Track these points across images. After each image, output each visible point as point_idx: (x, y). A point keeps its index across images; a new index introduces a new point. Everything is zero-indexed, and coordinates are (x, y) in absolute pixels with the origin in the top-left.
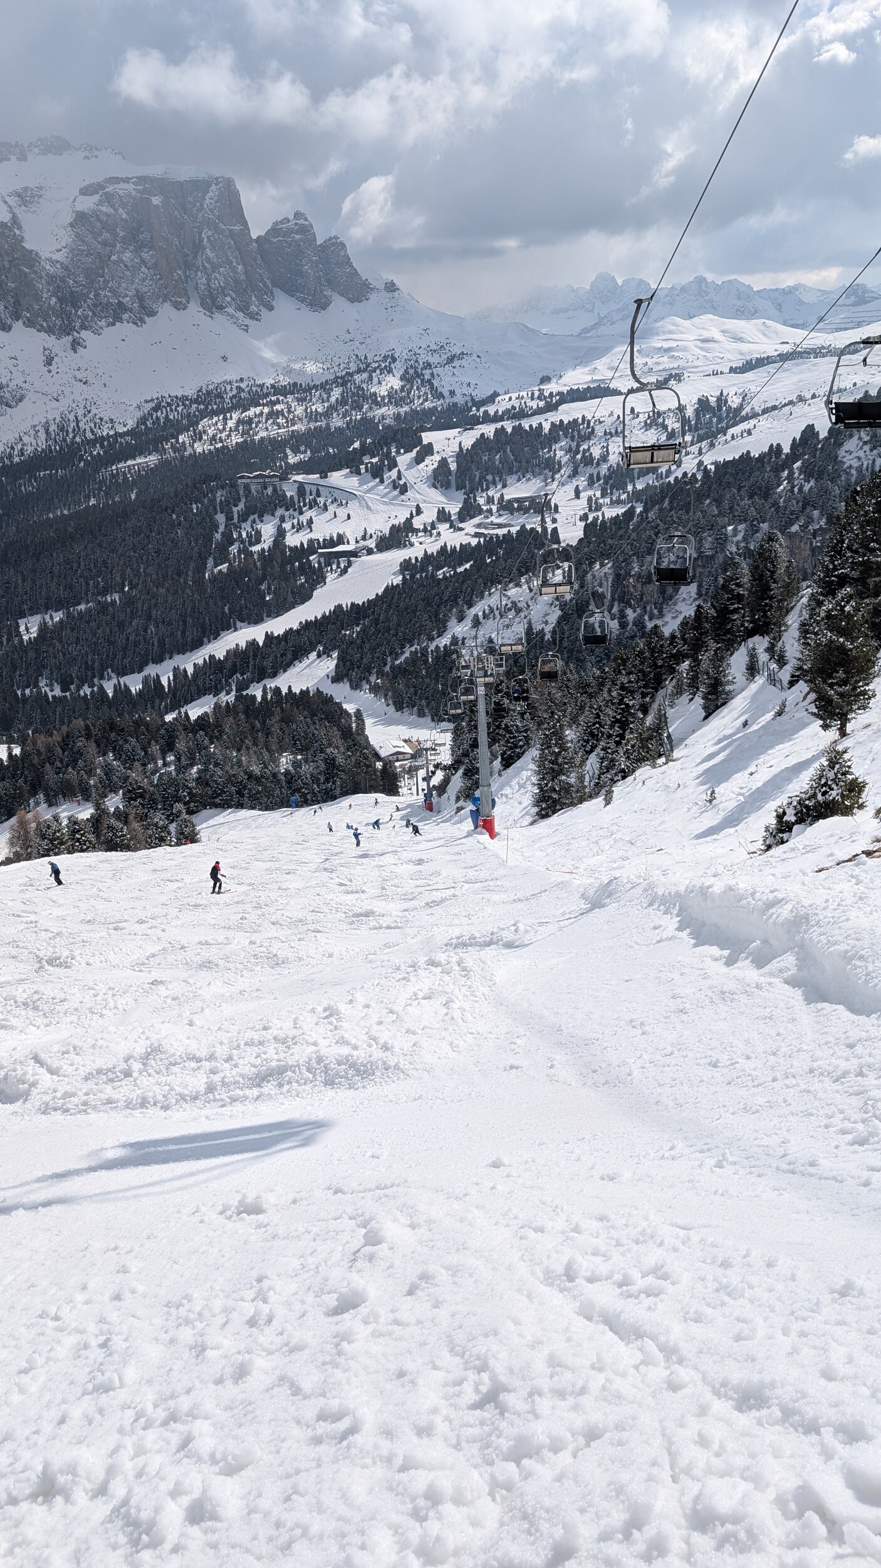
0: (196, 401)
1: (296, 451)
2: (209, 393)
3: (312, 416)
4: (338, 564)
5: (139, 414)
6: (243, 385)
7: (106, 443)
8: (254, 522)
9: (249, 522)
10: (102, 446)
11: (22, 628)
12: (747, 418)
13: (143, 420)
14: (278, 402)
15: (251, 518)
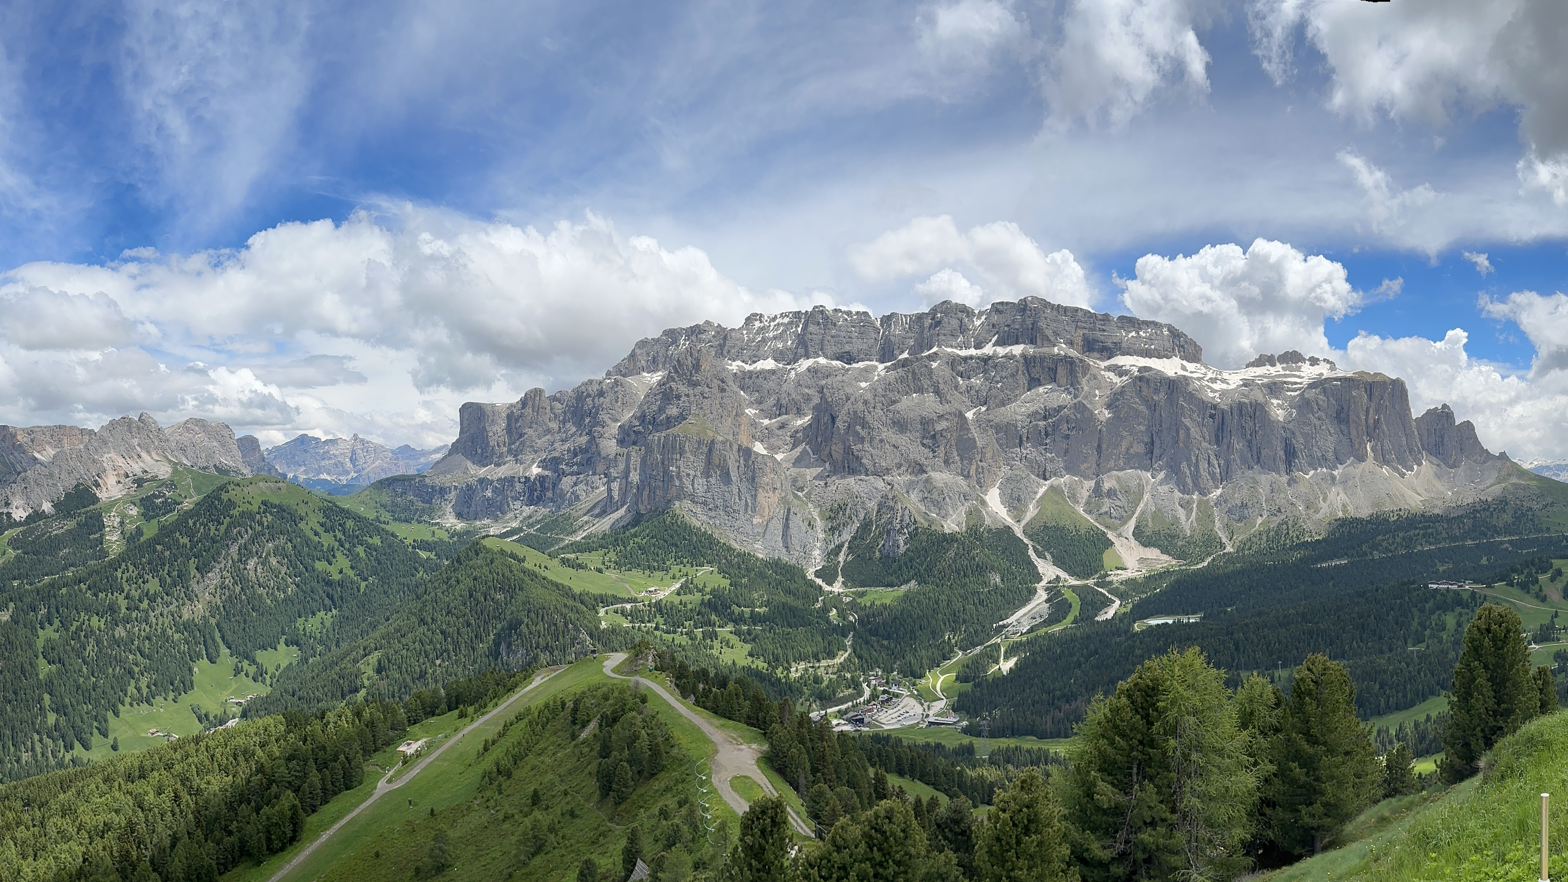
1: (1443, 562)
3: (1454, 539)
5: (1330, 528)
6: (1402, 513)
8: (1440, 615)
9: (1437, 615)
13: (1333, 532)
15: (1438, 612)
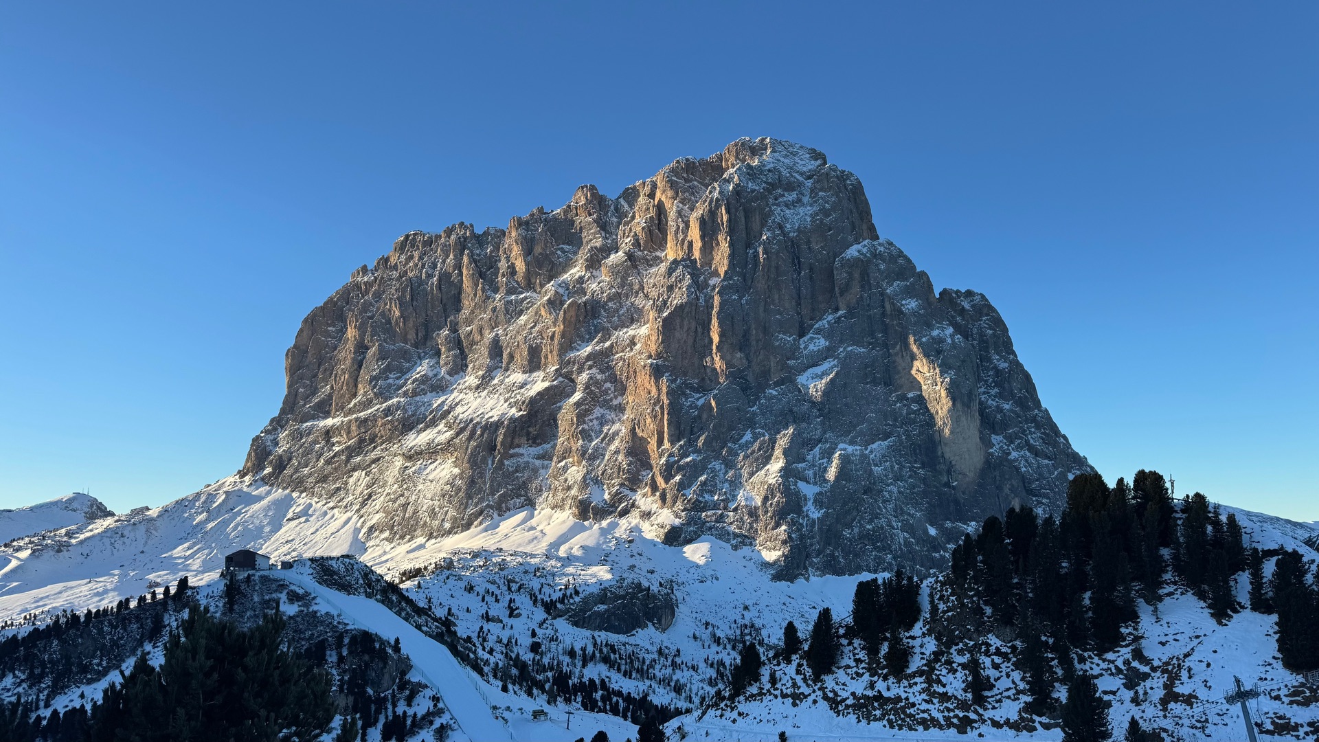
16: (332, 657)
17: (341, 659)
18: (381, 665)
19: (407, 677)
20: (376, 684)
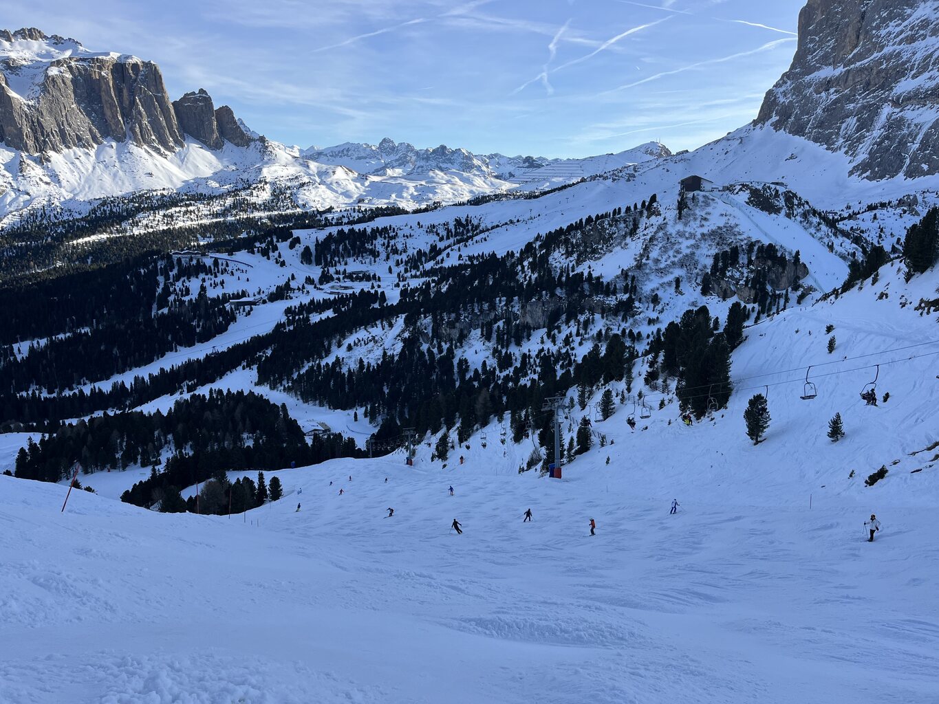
0: (132, 201)
1: (204, 237)
2: (140, 196)
3: (214, 215)
4: (244, 309)
5: (91, 207)
6: (165, 193)
7: (66, 225)
8: (184, 281)
9: (181, 281)
10: (64, 227)
11: (16, 351)
12: (482, 231)
13: (94, 211)
14: (191, 205)
15: (182, 279)
16: (743, 259)
17: (750, 262)
18: (780, 270)
19: (801, 282)
20: (775, 284)
